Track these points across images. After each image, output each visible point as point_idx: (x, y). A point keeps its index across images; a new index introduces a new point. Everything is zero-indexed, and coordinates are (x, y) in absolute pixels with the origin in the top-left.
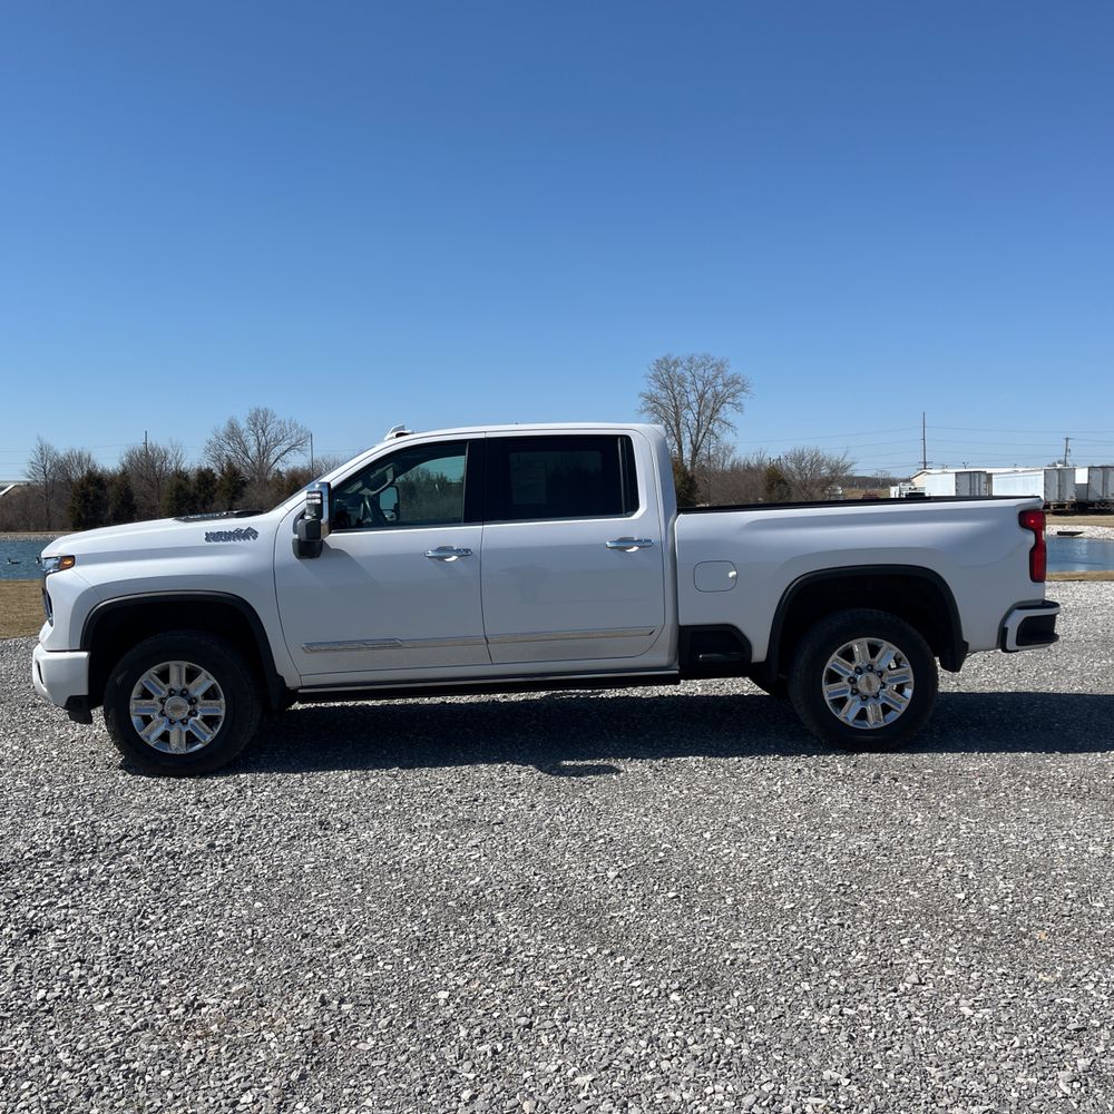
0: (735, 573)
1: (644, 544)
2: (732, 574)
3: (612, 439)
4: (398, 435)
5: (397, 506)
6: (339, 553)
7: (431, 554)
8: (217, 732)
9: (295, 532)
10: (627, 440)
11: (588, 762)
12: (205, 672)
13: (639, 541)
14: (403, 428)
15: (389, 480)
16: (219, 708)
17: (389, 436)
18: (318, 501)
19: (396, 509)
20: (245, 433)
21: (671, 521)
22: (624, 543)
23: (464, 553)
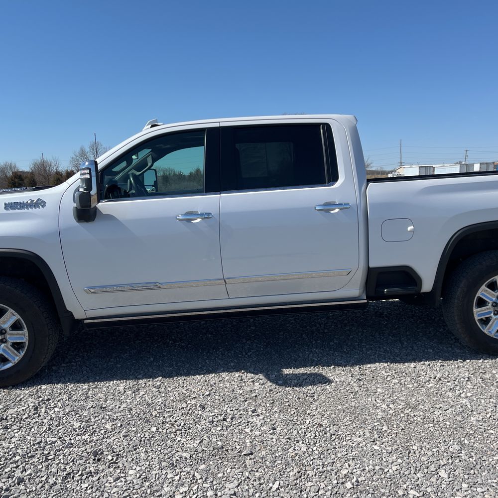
0: (412, 227)
1: (343, 207)
2: (410, 228)
3: (316, 126)
4: (152, 126)
5: (156, 182)
6: (109, 217)
7: (181, 217)
8: (23, 354)
9: (74, 202)
10: (327, 127)
11: (302, 370)
12: (11, 310)
13: (340, 204)
14: (156, 121)
15: (149, 164)
16: (23, 336)
17: (145, 128)
18: (88, 176)
19: (155, 184)
20: (88, 154)
21: (363, 188)
22: (328, 206)
23: (206, 216)
